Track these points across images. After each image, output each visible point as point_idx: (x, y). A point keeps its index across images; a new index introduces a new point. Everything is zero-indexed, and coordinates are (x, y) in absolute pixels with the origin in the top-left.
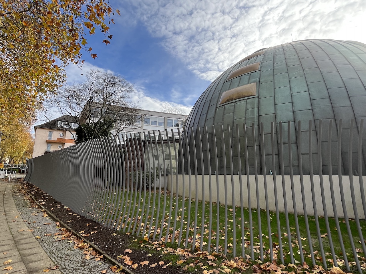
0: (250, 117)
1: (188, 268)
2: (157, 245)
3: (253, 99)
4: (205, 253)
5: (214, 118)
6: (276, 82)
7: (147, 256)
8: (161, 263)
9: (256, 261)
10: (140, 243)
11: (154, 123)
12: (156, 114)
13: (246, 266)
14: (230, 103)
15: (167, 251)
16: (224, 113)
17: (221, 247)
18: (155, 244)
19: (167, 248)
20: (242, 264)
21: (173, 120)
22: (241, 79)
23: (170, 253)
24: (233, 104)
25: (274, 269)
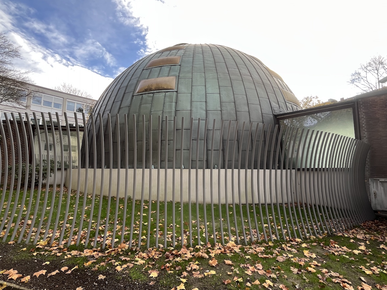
0: (167, 111)
1: (98, 268)
2: (56, 250)
3: (171, 92)
4: (117, 250)
5: (129, 107)
6: (193, 80)
7: (44, 264)
8: (63, 269)
9: (168, 248)
10: (31, 252)
11: (48, 104)
12: (50, 92)
13: (159, 255)
14: (149, 93)
15: (70, 254)
16: (141, 103)
17: (134, 241)
18: (54, 250)
19: (71, 252)
20: (155, 253)
21: (76, 104)
22: (161, 70)
23: (75, 256)
24: (152, 95)
25: (184, 253)
